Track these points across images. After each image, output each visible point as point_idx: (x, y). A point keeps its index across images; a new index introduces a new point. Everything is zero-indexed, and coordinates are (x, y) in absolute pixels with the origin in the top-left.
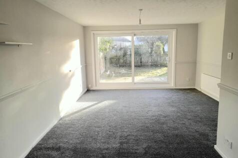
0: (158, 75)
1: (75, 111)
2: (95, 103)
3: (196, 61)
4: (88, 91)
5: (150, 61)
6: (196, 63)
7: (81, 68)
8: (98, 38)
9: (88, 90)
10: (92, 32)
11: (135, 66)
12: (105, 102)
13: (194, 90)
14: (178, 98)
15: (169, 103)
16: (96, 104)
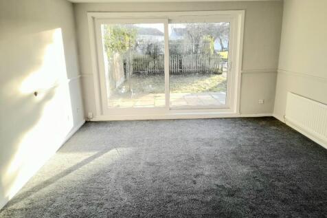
0: (207, 88)
1: (46, 178)
2: (92, 154)
3: (277, 69)
4: (88, 123)
5: (194, 64)
6: (277, 73)
7: (70, 83)
8: (102, 26)
9: (86, 122)
10: (90, 15)
11: (171, 73)
12: (114, 151)
13: (271, 120)
14: (249, 140)
15: (235, 153)
16: (94, 157)
